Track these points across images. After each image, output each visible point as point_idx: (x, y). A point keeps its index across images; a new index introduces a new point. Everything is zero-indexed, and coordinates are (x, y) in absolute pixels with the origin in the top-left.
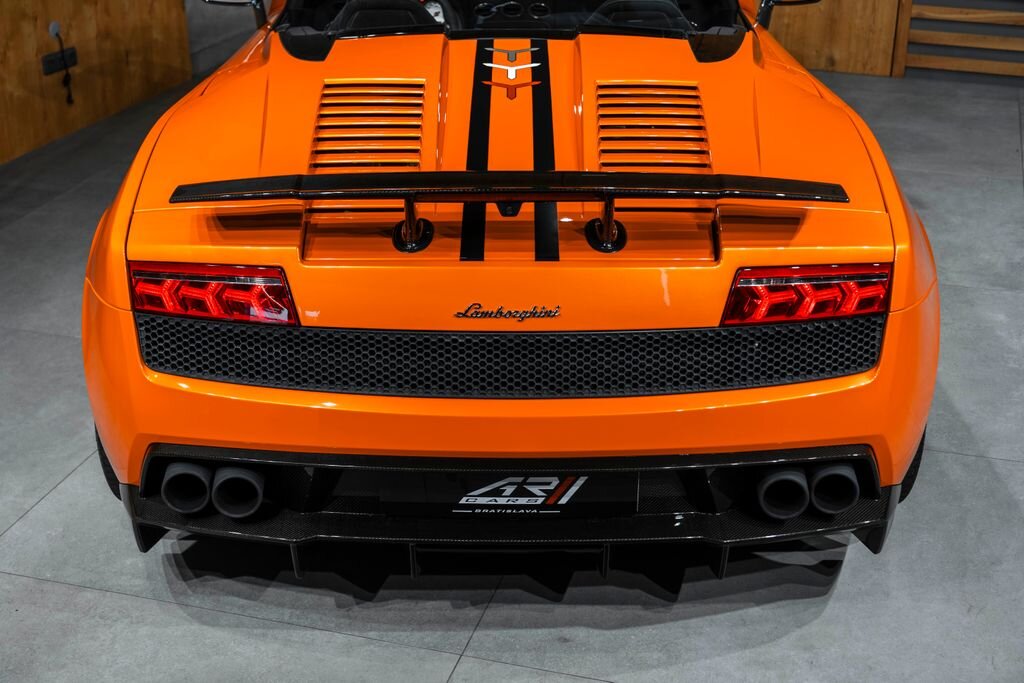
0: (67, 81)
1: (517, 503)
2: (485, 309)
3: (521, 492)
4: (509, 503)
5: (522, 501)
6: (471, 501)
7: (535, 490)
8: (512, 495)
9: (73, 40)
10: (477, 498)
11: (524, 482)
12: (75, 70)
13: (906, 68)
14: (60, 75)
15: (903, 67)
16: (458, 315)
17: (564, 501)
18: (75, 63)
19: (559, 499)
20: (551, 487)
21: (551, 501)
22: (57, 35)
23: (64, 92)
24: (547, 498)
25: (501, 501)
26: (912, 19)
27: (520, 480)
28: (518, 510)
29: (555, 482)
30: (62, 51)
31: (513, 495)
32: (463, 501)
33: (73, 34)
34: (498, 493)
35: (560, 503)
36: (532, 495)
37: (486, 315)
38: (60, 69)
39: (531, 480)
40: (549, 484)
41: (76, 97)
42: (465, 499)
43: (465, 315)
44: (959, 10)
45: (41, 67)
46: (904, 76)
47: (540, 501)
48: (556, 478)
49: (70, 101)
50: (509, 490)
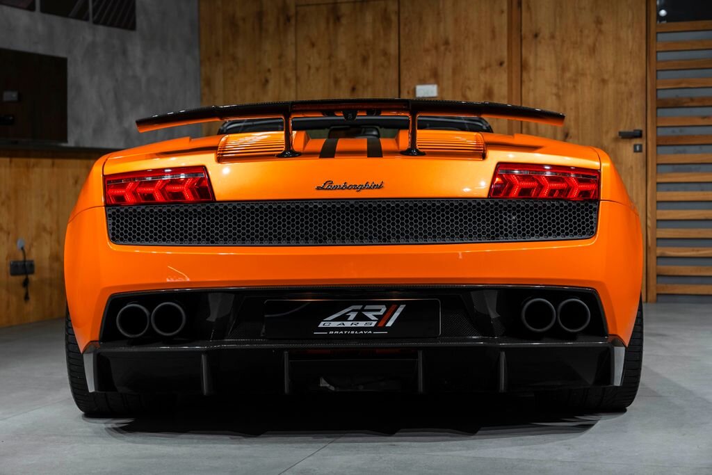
0: (26, 283)
1: (358, 325)
2: (335, 184)
3: (361, 317)
4: (353, 326)
5: (362, 324)
6: (327, 325)
7: (370, 315)
8: (354, 320)
9: (33, 256)
10: (330, 323)
11: (363, 310)
12: (33, 278)
13: (658, 294)
14: (22, 278)
15: (655, 294)
16: (318, 188)
17: (390, 324)
18: (32, 272)
19: (386, 323)
20: (381, 313)
21: (381, 324)
22: (22, 249)
23: (22, 291)
24: (378, 322)
25: (348, 324)
26: (658, 257)
27: (359, 307)
28: (358, 332)
29: (384, 309)
30: (25, 261)
31: (357, 319)
32: (321, 325)
33: (34, 251)
34: (344, 318)
35: (387, 326)
36: (368, 319)
37: (336, 188)
38: (22, 274)
39: (367, 307)
40: (379, 310)
41: (31, 296)
42: (323, 323)
43: (322, 188)
44: (691, 249)
45: (9, 268)
46: (657, 301)
47: (374, 324)
48: (384, 306)
49: (27, 298)
50: (353, 316)
